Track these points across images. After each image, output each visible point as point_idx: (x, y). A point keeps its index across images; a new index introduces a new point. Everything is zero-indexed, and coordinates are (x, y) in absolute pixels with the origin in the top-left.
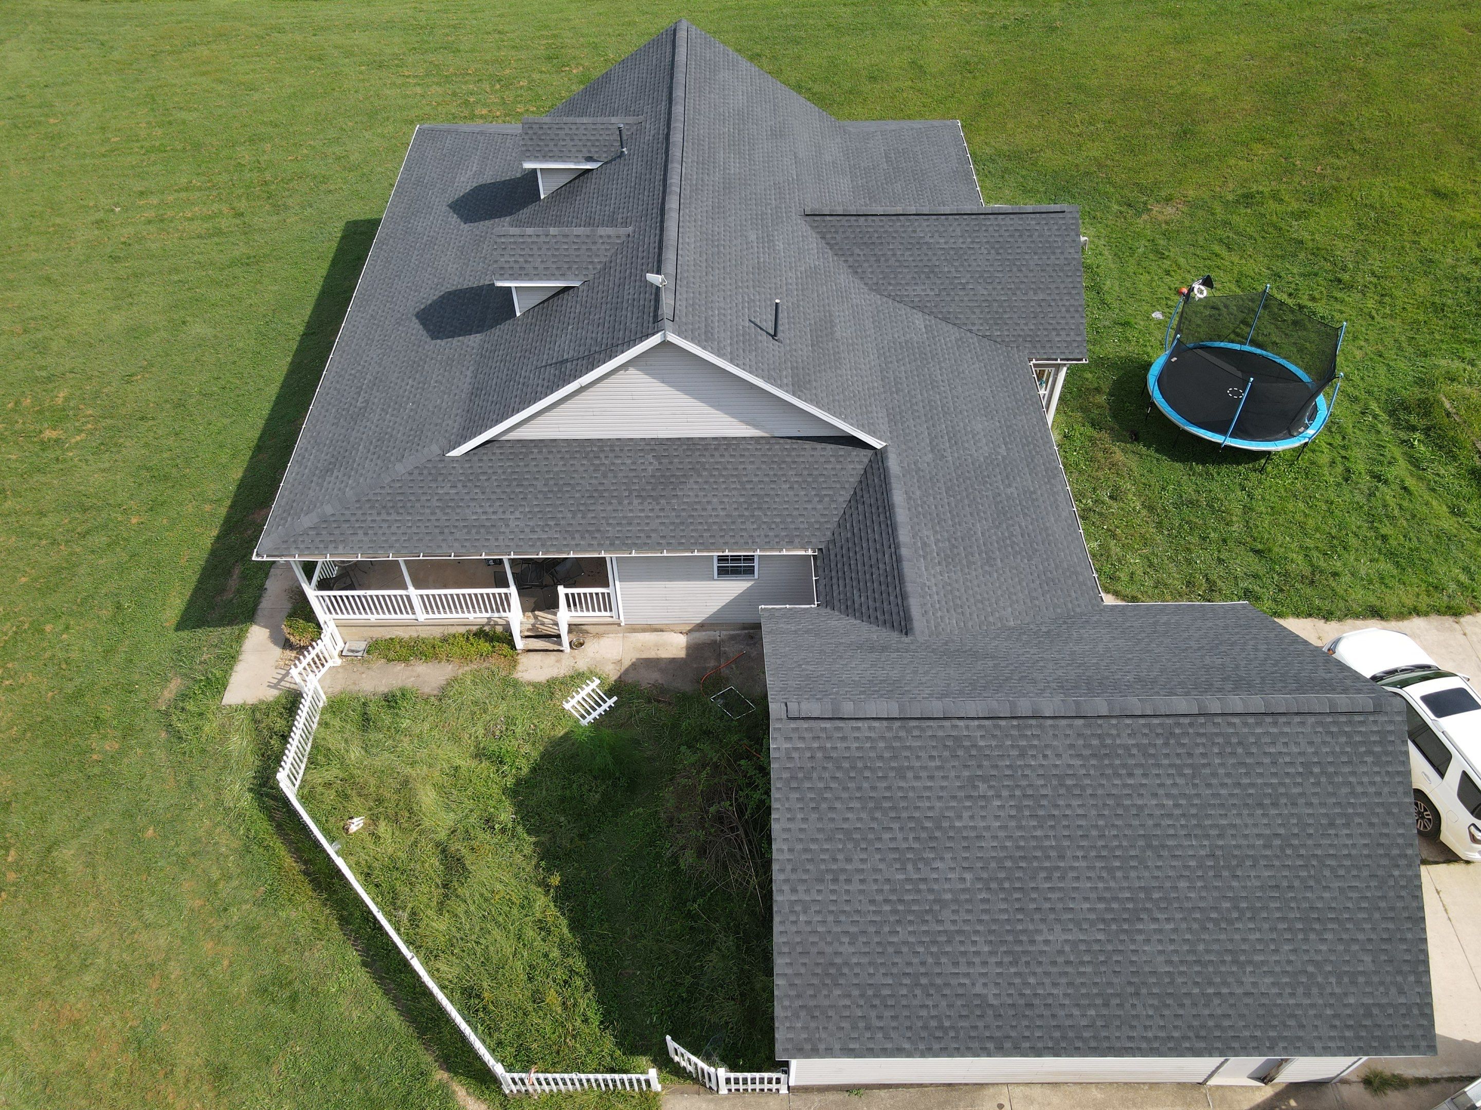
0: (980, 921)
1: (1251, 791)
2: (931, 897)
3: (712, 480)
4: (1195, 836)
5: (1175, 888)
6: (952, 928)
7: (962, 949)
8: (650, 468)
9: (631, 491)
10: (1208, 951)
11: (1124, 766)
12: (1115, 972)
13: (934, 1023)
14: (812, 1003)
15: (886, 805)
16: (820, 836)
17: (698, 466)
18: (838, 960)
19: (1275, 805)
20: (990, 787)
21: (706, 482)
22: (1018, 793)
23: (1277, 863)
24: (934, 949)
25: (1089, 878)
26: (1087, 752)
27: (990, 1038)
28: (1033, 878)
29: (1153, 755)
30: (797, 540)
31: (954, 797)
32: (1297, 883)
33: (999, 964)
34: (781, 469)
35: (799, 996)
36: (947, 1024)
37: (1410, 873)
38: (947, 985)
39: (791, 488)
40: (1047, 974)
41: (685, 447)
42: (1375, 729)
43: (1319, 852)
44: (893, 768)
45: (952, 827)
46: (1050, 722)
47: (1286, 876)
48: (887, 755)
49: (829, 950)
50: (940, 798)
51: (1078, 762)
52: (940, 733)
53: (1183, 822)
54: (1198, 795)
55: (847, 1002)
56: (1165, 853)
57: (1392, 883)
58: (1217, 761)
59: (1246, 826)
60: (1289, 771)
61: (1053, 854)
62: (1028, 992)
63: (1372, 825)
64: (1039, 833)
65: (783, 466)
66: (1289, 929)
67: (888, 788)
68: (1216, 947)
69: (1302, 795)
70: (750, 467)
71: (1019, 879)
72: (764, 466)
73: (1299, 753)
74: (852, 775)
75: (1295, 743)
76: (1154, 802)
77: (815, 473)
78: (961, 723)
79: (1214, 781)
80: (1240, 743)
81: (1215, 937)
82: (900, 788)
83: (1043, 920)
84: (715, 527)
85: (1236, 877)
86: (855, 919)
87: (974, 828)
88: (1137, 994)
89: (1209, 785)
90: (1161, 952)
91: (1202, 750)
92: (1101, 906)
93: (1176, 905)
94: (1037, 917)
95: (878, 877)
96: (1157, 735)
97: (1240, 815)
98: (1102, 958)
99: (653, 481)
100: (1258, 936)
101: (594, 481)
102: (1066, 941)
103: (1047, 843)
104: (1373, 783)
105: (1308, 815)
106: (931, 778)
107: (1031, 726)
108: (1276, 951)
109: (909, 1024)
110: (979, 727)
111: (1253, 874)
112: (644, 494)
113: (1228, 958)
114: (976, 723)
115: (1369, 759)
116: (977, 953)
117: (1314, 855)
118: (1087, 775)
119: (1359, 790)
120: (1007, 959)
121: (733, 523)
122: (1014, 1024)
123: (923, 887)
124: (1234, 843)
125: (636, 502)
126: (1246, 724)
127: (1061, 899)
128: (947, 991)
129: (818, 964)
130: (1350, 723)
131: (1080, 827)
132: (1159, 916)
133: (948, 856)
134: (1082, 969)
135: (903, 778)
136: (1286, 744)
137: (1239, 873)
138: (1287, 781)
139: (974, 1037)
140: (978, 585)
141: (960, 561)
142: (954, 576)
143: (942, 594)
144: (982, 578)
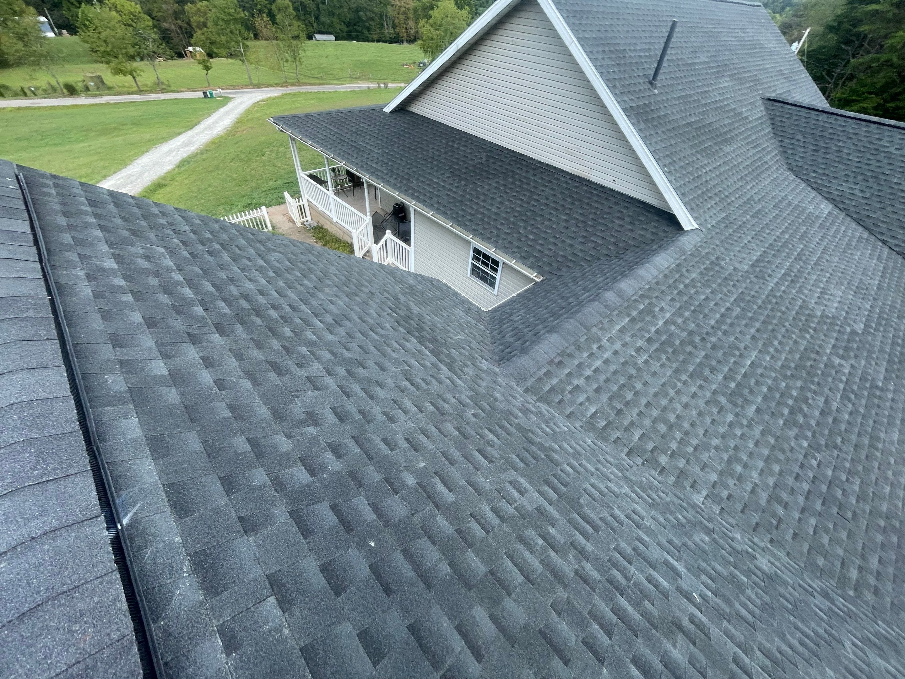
3: (510, 186)
8: (477, 161)
9: (451, 167)
17: (510, 174)
21: (505, 185)
30: (531, 260)
39: (567, 221)
41: (514, 159)
65: (577, 203)
70: (548, 191)
72: (560, 196)
77: (601, 221)
99: (471, 168)
112: (457, 173)
125: (447, 175)
140: (686, 406)
141: (685, 362)
142: (656, 366)
143: (612, 368)
144: (701, 403)
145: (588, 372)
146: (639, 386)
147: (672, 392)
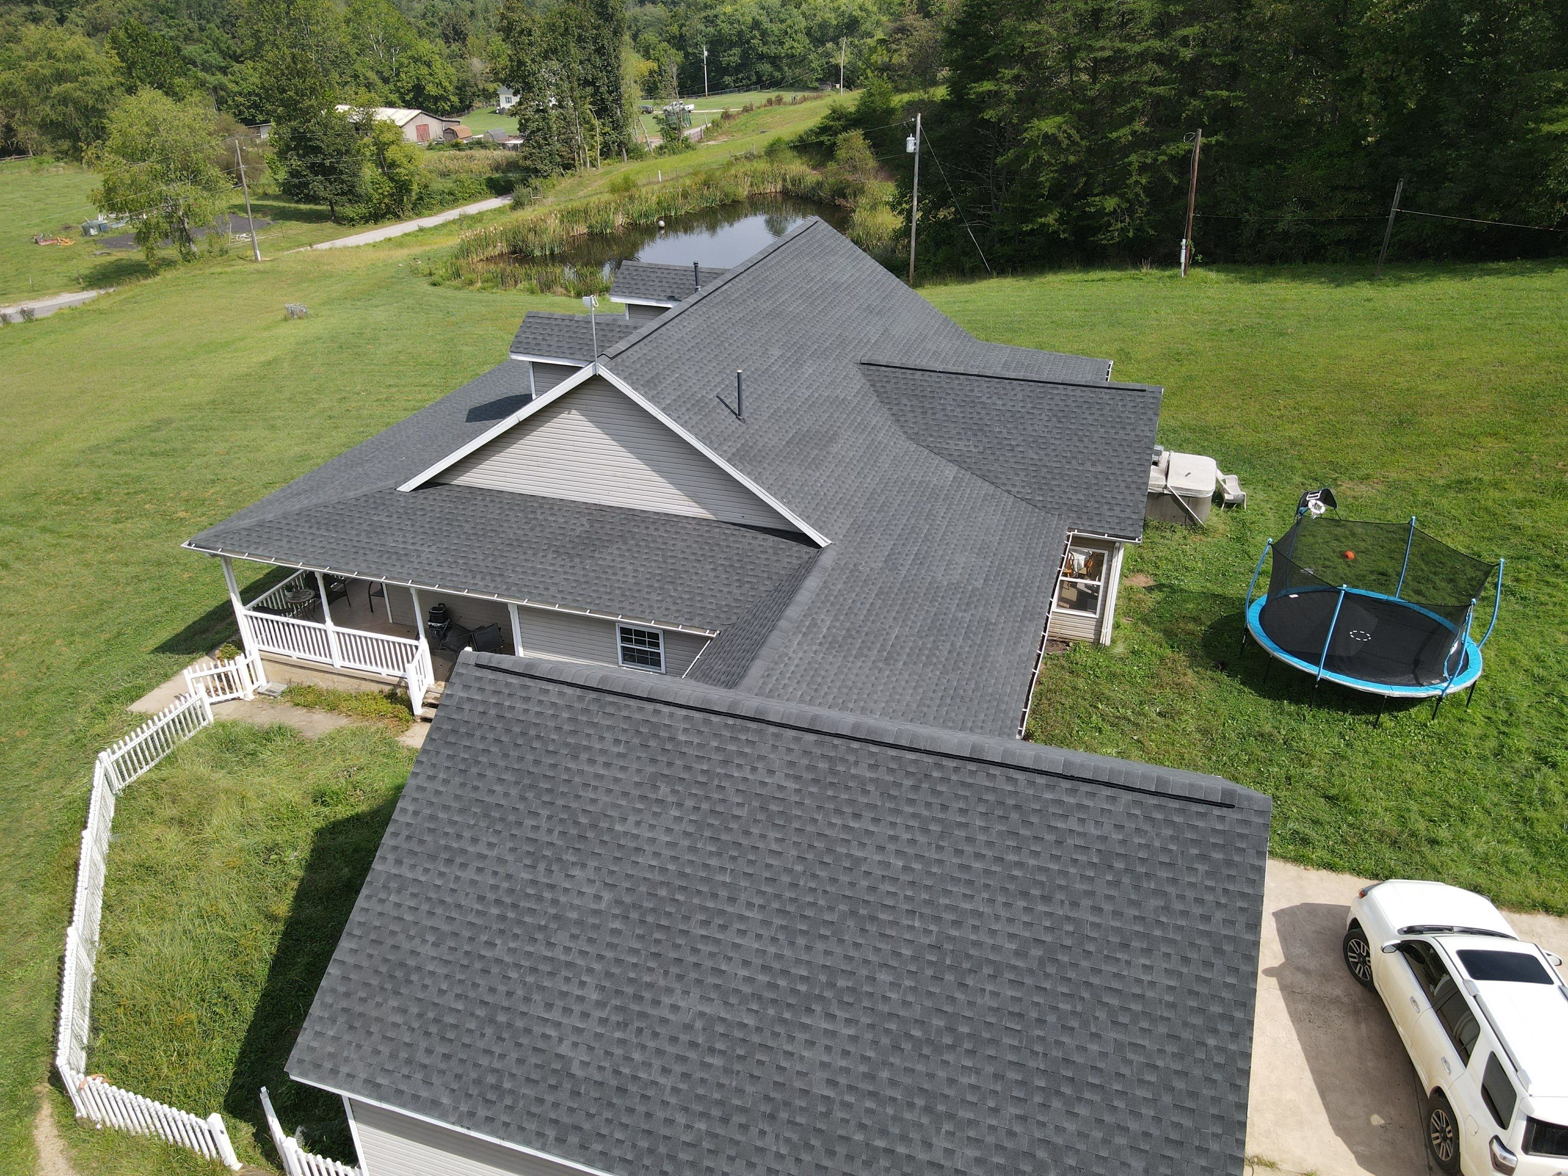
0: (600, 957)
1: (1016, 873)
2: (552, 911)
3: (635, 549)
4: (921, 915)
5: (872, 979)
6: (563, 957)
7: (565, 989)
8: (579, 530)
9: (550, 545)
10: (893, 1083)
11: (851, 802)
12: (752, 1076)
13: (491, 1079)
14: (359, 1009)
15: (545, 785)
16: (456, 805)
17: (628, 535)
18: (411, 962)
19: (1046, 899)
20: (674, 792)
21: (629, 550)
22: (705, 806)
23: (1028, 981)
24: (530, 979)
25: (759, 936)
26: (808, 776)
27: (555, 1122)
28: (687, 918)
29: (895, 797)
30: (697, 619)
31: (625, 794)
32: (1051, 1018)
33: (603, 1021)
34: (712, 550)
35: (347, 995)
36: (507, 1085)
37: (1233, 1047)
38: (528, 1031)
39: (714, 570)
40: (659, 1052)
41: (623, 516)
42: (1219, 827)
43: (1095, 981)
44: (567, 745)
45: (611, 830)
46: (773, 729)
47: (1038, 1004)
48: (566, 727)
49: (406, 946)
50: (609, 791)
51: (791, 785)
52: (637, 716)
53: (909, 893)
54: (941, 862)
55: (398, 1019)
56: (872, 928)
57: (1200, 1055)
58: (978, 823)
59: (997, 917)
60: (1079, 857)
61: (723, 893)
62: (626, 1071)
63: (1186, 960)
64: (713, 862)
65: (716, 548)
66: (1023, 1083)
67: (554, 766)
68: (907, 1080)
69: (1090, 894)
70: (680, 544)
71: (670, 914)
72: (695, 545)
73: (1099, 837)
74: (520, 742)
75: (1097, 822)
76: (878, 858)
77: (746, 560)
78: (666, 709)
79: (968, 849)
80: (1017, 807)
81: (909, 1065)
82: (567, 769)
83: (680, 977)
84: (618, 592)
85: (962, 985)
86: (453, 915)
87: (636, 837)
88: (772, 1117)
89: (959, 852)
90: (824, 1065)
91: (962, 805)
92: (763, 978)
93: (866, 1003)
94: (674, 970)
95: (501, 870)
96: (908, 773)
97: (991, 901)
98: (740, 1052)
99: (577, 540)
100: (973, 1080)
101: (519, 532)
102: (702, 1014)
103: (719, 878)
104: (1200, 901)
105: (1092, 924)
106: (607, 765)
107: (748, 729)
108: (995, 1111)
109: (460, 1071)
110: (686, 718)
111: (989, 987)
112: (562, 550)
113: (920, 1102)
114: (684, 712)
115: (1202, 868)
116: (581, 999)
117: (1087, 984)
118: (800, 804)
119: (1178, 906)
120: (615, 1018)
121: (639, 591)
122: (592, 1111)
123: (548, 895)
124: (973, 937)
125: (550, 556)
126: (1031, 783)
127: (712, 955)
128: (524, 1040)
129: (386, 960)
130: (1181, 811)
131: (769, 866)
132: (837, 1013)
133: (592, 863)
134: (709, 1060)
135: (575, 757)
136: (1082, 821)
137: (970, 981)
138: (1072, 870)
139: (534, 1115)
140: (857, 675)
141: (849, 650)
142: (831, 659)
143: (803, 668)
144: (867, 670)
145: (789, 675)
146: (823, 673)
147: (846, 670)
